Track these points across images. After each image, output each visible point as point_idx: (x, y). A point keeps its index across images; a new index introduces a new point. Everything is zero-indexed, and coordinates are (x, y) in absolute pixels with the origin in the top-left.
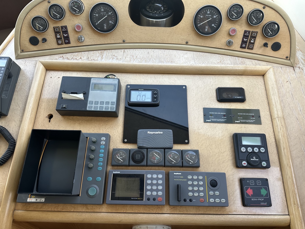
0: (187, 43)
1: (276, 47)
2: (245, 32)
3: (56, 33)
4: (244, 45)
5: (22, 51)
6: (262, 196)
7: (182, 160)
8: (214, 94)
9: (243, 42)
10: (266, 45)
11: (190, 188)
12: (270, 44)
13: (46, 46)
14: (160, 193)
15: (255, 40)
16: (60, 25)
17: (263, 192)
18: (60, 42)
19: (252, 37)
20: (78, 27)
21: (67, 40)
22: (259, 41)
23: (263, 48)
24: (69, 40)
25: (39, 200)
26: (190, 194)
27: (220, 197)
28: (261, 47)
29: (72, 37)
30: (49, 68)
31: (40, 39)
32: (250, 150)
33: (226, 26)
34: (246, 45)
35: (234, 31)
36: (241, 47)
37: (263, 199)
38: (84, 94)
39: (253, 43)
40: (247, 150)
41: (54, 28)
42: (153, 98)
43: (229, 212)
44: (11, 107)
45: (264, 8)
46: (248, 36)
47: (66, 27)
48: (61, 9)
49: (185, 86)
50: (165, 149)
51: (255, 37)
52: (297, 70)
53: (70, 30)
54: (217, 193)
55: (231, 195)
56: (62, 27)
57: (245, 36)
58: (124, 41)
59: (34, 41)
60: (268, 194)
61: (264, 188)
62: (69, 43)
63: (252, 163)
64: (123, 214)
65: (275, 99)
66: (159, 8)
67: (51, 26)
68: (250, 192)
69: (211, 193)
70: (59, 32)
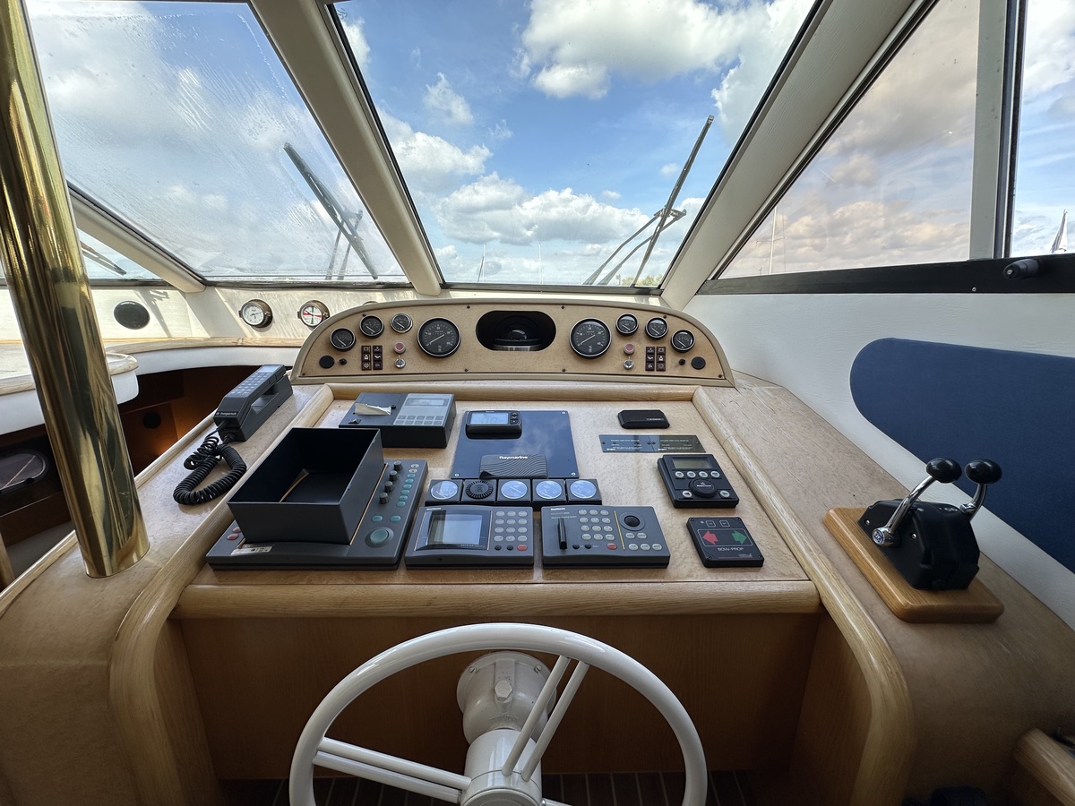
0: (564, 370)
1: (699, 364)
2: (647, 348)
3: (364, 353)
4: (650, 366)
5: (304, 375)
6: (739, 543)
7: (566, 492)
8: (617, 421)
9: (648, 362)
10: (682, 363)
11: (585, 528)
12: (689, 360)
13: (343, 370)
14: (523, 538)
15: (664, 358)
16: (372, 343)
17: (737, 536)
18: (366, 366)
19: (659, 354)
20: (400, 346)
21: (378, 364)
22: (671, 359)
23: (680, 367)
24: (381, 365)
25: (257, 550)
26: (587, 536)
27: (649, 541)
28: (676, 366)
29: (388, 361)
30: (339, 396)
31: (337, 360)
32: (691, 474)
33: (618, 345)
34: (653, 366)
35: (631, 346)
36: (647, 369)
37: (741, 549)
38: (393, 408)
39: (663, 362)
40: (686, 474)
41: (363, 347)
42: (511, 420)
43: (677, 577)
44: (258, 432)
45: (665, 317)
46: (653, 354)
47: (380, 347)
48: (379, 324)
49: (566, 412)
50: (531, 478)
51: (663, 354)
52: (741, 390)
53: (385, 351)
54: (642, 535)
55: (674, 549)
56: (375, 347)
57: (648, 354)
58: (466, 370)
59: (326, 363)
60: (750, 540)
61: (738, 531)
62: (380, 368)
63: (700, 490)
64: (440, 586)
65: (716, 417)
66: (520, 337)
67: (359, 344)
68: (710, 538)
69: (630, 535)
70: (368, 353)
